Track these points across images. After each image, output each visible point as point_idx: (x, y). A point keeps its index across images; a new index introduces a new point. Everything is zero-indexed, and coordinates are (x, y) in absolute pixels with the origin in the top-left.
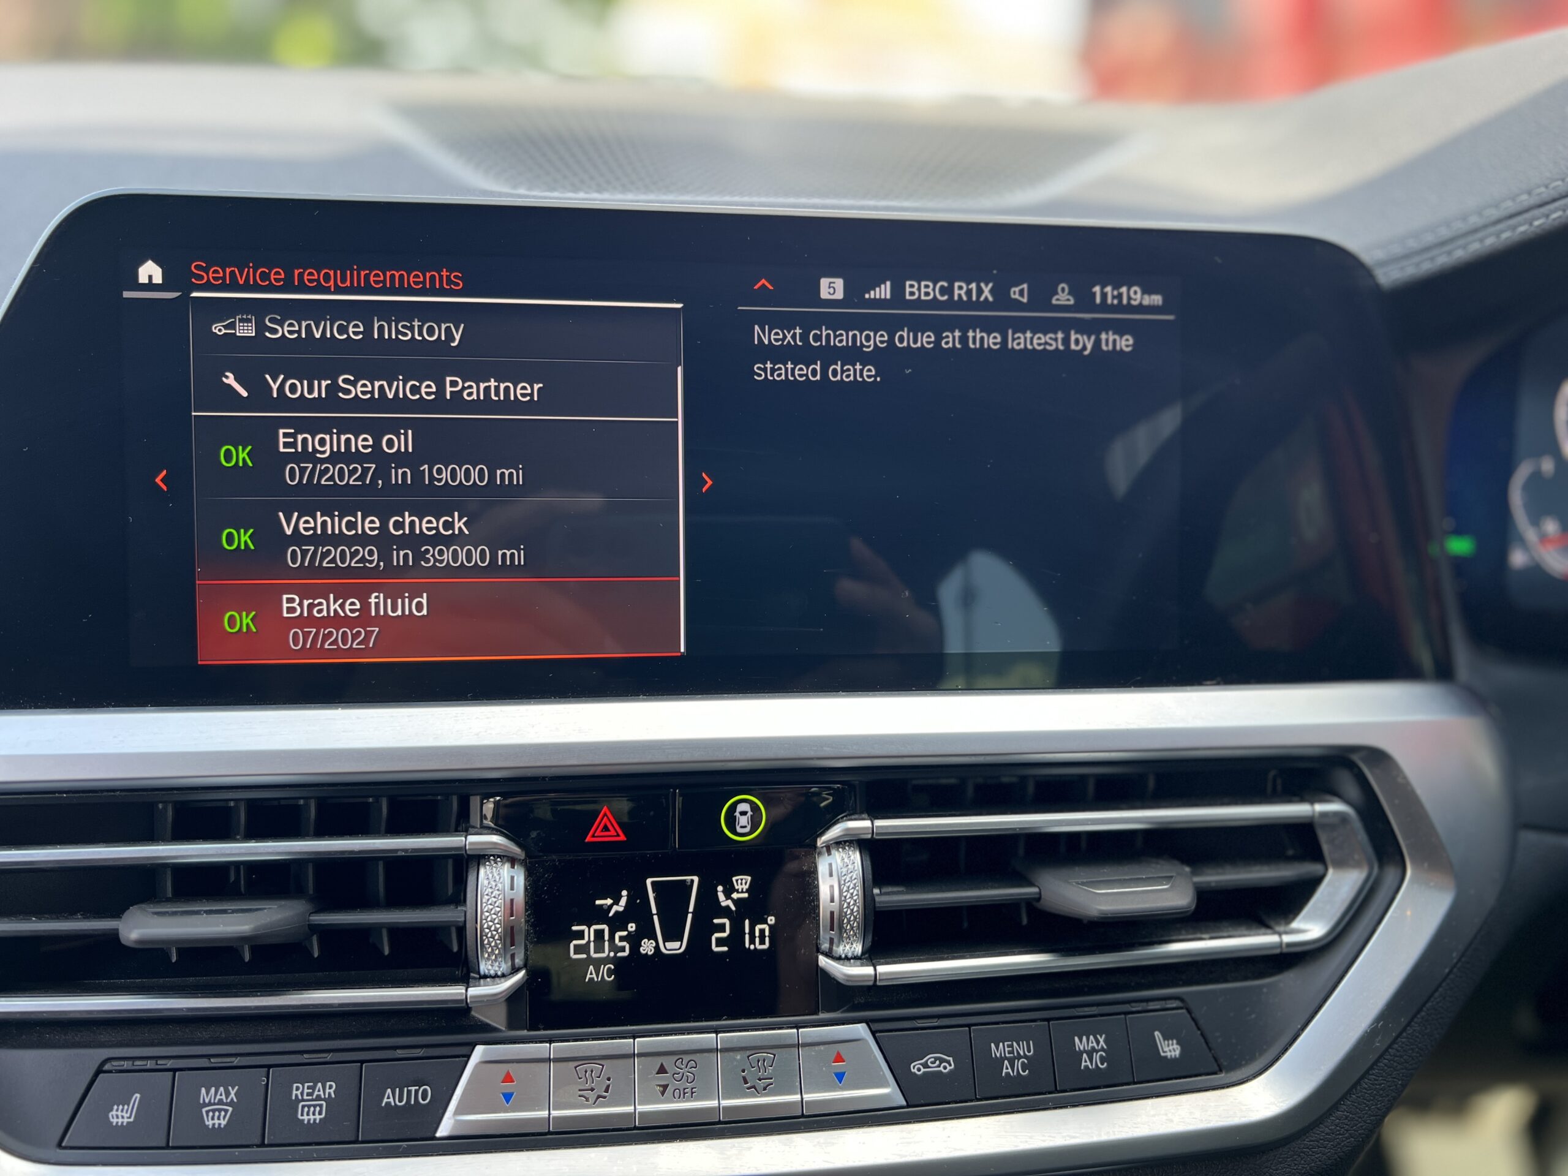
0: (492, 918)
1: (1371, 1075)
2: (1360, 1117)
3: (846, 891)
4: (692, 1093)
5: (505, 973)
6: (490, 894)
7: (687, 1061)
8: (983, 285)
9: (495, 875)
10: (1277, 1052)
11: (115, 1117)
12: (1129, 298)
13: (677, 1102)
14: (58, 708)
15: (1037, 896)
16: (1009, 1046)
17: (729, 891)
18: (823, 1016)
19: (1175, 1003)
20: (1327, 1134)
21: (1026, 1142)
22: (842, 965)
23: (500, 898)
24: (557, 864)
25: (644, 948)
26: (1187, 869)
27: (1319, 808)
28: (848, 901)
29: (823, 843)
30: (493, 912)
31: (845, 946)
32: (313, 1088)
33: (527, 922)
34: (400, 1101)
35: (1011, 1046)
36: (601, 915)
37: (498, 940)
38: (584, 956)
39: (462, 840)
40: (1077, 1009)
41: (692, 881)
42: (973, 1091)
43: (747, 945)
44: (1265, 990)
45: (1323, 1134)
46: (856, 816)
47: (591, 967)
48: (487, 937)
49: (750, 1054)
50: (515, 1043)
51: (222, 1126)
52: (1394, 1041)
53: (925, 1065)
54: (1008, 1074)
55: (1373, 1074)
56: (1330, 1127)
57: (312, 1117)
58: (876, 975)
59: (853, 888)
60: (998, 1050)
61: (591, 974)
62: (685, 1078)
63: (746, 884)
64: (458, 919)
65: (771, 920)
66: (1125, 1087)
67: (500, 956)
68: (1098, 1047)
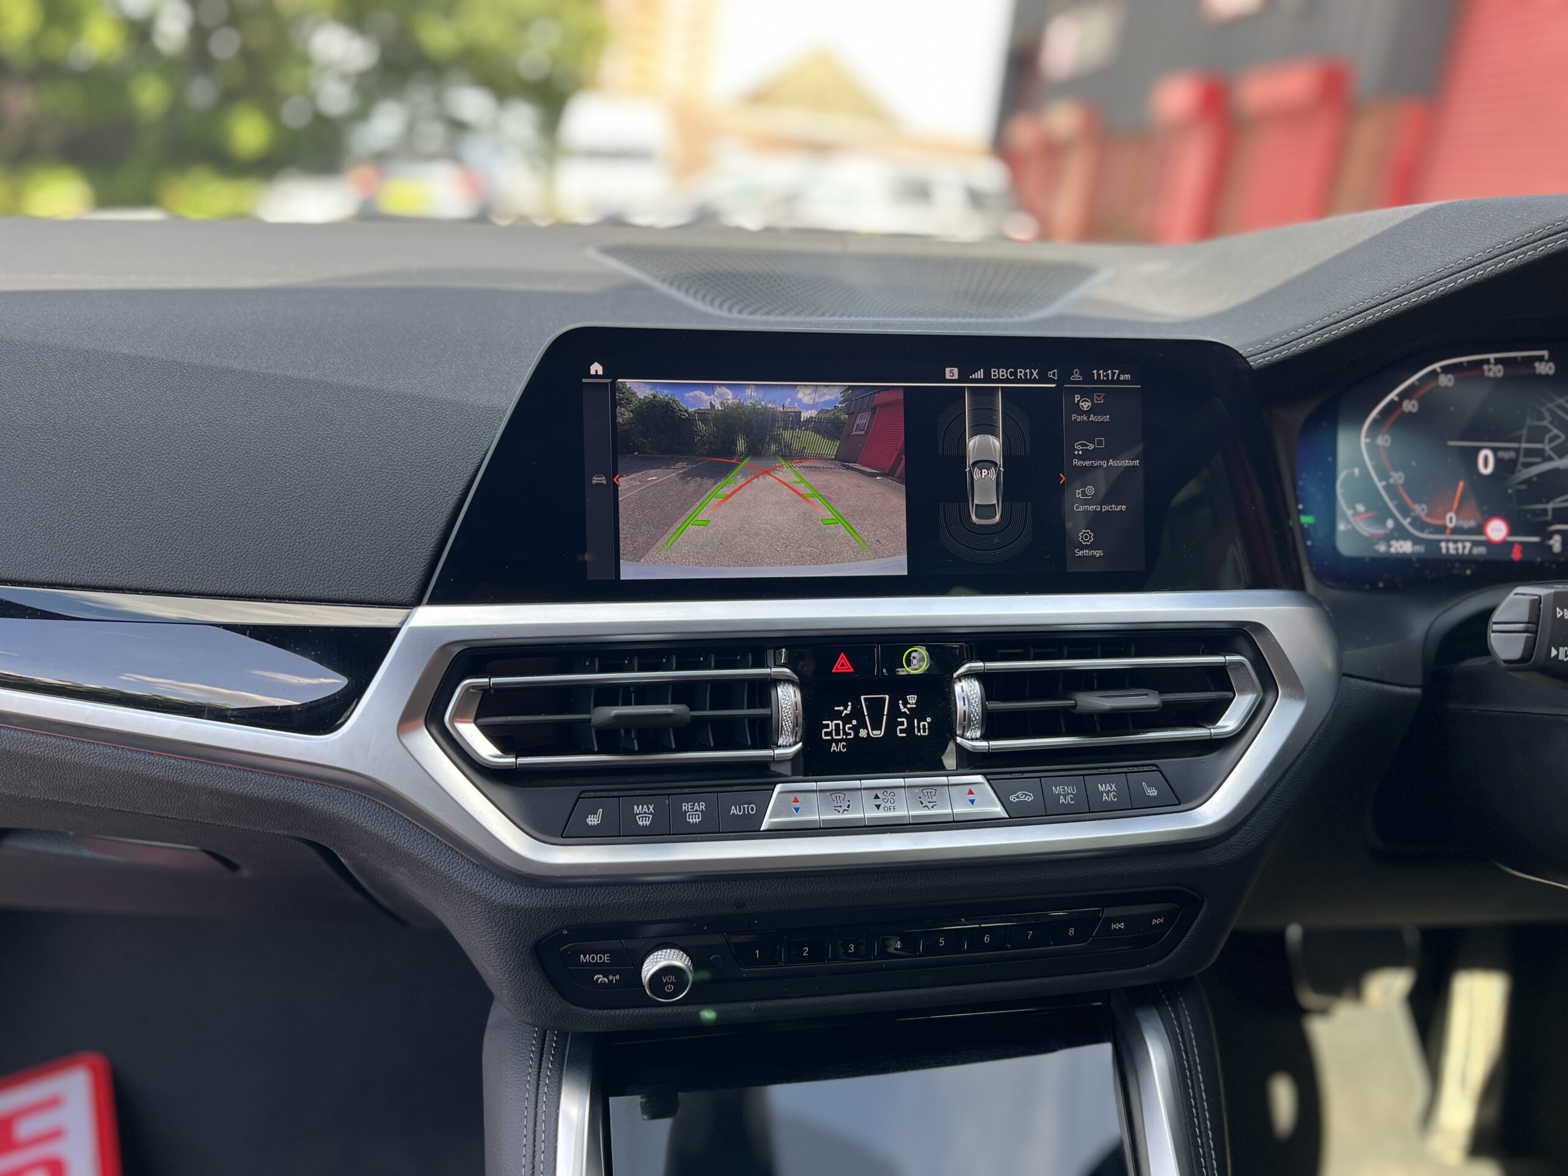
0: (786, 712)
1: (1264, 806)
4: (894, 808)
5: (792, 743)
6: (784, 700)
7: (889, 794)
8: (1033, 370)
9: (786, 690)
10: (1211, 793)
11: (590, 821)
12: (1112, 376)
13: (886, 813)
15: (1074, 705)
16: (1062, 788)
17: (905, 703)
18: (960, 771)
19: (1155, 768)
22: (970, 741)
23: (789, 704)
24: (816, 685)
25: (861, 734)
26: (1156, 692)
27: (1228, 658)
28: (973, 706)
29: (957, 675)
30: (787, 708)
31: (972, 730)
32: (694, 805)
33: (803, 716)
34: (740, 811)
35: (1064, 788)
37: (790, 723)
38: (830, 738)
39: (769, 671)
40: (1099, 770)
41: (886, 698)
42: (1044, 811)
43: (916, 733)
44: (1202, 761)
46: (974, 661)
47: (834, 744)
48: (783, 723)
49: (923, 790)
50: (797, 782)
51: (648, 825)
54: (1063, 803)
57: (694, 820)
58: (989, 747)
59: (975, 700)
60: (1057, 790)
61: (834, 747)
62: (889, 801)
63: (914, 700)
64: (768, 713)
65: (929, 719)
66: (1128, 811)
67: (790, 734)
68: (1112, 789)
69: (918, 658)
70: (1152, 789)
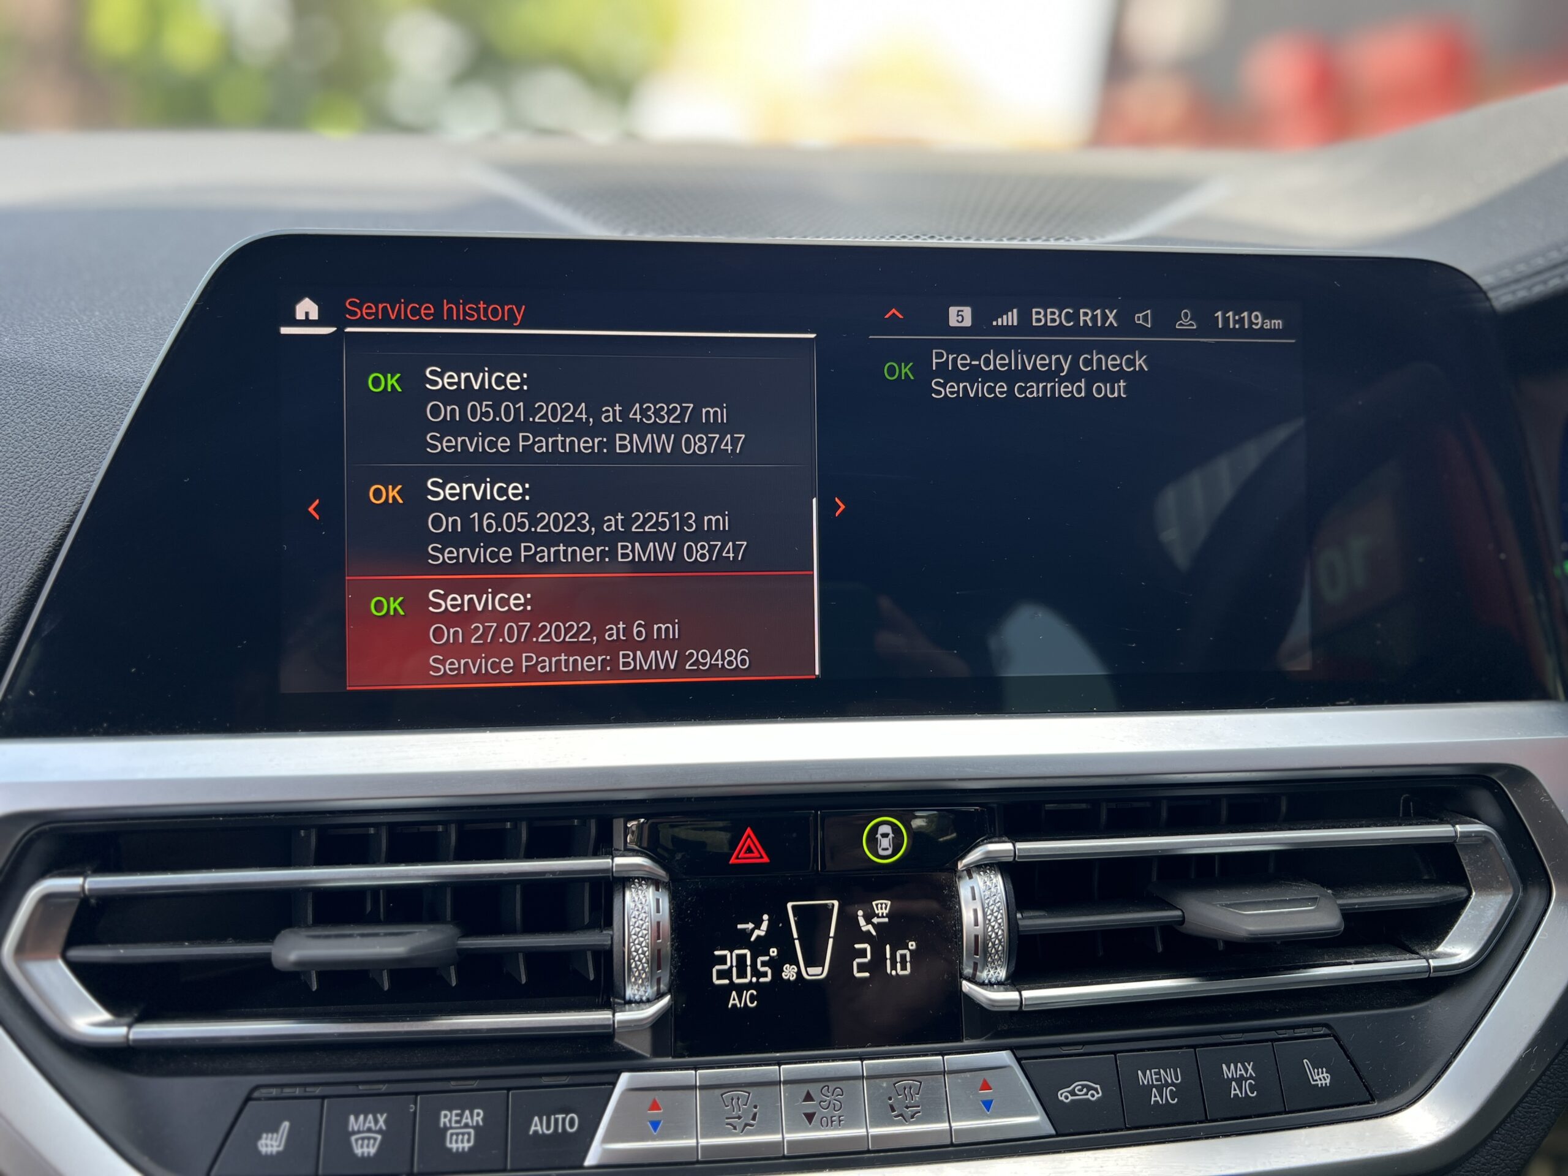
0: (639, 941)
1: (1525, 1103)
3: (990, 914)
4: (840, 1121)
5: (650, 998)
6: (637, 917)
7: (834, 1087)
8: (1107, 311)
9: (641, 897)
10: (1430, 1081)
11: (264, 1146)
12: (1251, 323)
13: (825, 1130)
14: (212, 734)
15: (1181, 919)
16: (1156, 1074)
17: (870, 915)
18: (966, 1043)
19: (1323, 1031)
20: (1483, 1164)
22: (986, 990)
23: (646, 920)
24: (700, 887)
25: (786, 974)
26: (1329, 891)
27: (1459, 828)
28: (993, 924)
29: (964, 866)
30: (640, 935)
31: (989, 971)
32: (461, 1115)
33: (672, 945)
34: (548, 1128)
35: (1158, 1073)
36: (742, 940)
37: (645, 963)
38: (726, 982)
39: (609, 863)
40: (1226, 1035)
41: (833, 905)
42: (1122, 1120)
43: (889, 971)
44: (1414, 1016)
45: (1479, 1164)
46: (997, 839)
47: (734, 993)
48: (635, 961)
49: (896, 1081)
50: (660, 1070)
51: (372, 1154)
52: (1547, 1069)
53: (1073, 1093)
54: (1156, 1102)
55: (1527, 1102)
56: (1486, 1157)
57: (460, 1145)
58: (1021, 1000)
59: (997, 911)
60: (1146, 1078)
61: (734, 1000)
62: (832, 1106)
63: (886, 909)
64: (605, 943)
65: (912, 945)
66: (1277, 1117)
67: (646, 980)
68: (1247, 1075)
69: (891, 835)
70: (1322, 1073)
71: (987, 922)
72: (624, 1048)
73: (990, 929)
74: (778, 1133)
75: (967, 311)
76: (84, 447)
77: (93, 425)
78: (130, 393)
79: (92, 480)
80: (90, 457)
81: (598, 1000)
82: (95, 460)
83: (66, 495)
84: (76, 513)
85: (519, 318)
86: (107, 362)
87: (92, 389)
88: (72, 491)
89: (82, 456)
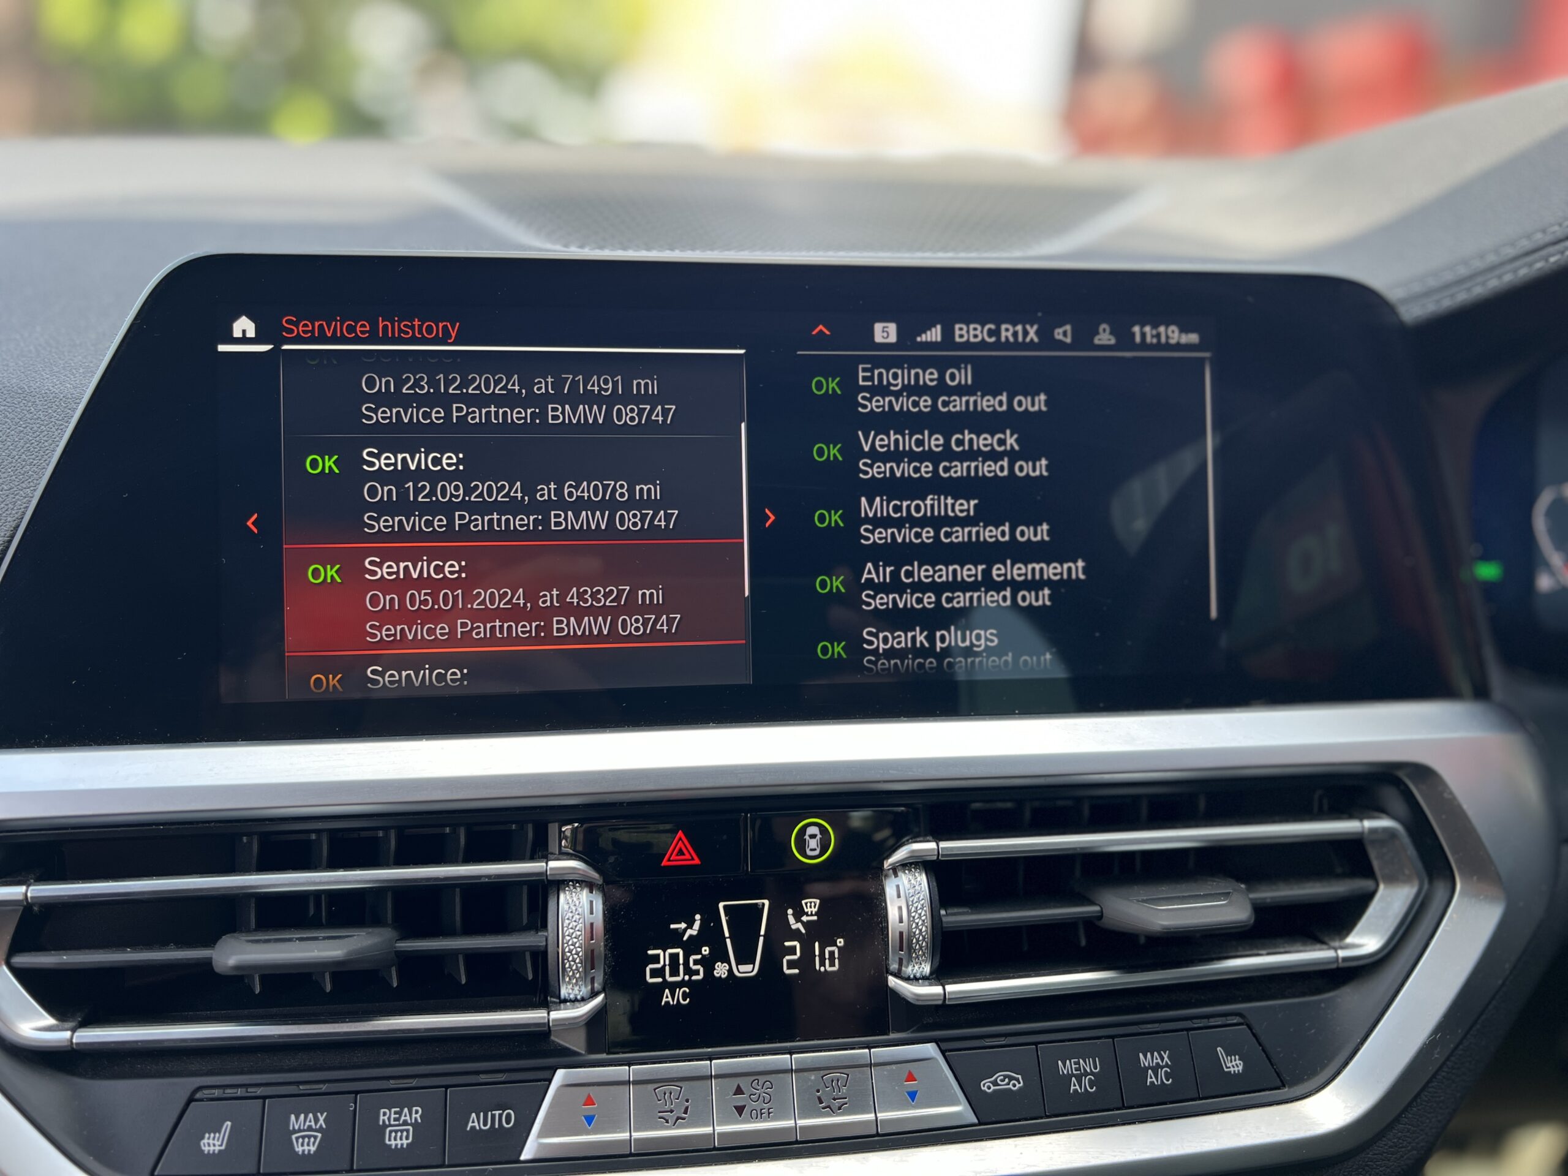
0: (573, 942)
1: (1430, 1087)
2: (1421, 1130)
3: (915, 912)
4: (769, 1113)
5: (585, 997)
6: (571, 918)
7: (764, 1081)
8: (1028, 327)
9: (575, 899)
10: (1339, 1066)
11: (206, 1145)
12: (1167, 337)
13: (754, 1122)
14: (153, 744)
15: (1100, 914)
16: (1075, 1063)
17: (799, 913)
18: (893, 1036)
19: (1235, 1019)
20: (1390, 1147)
21: (1098, 1157)
22: (911, 985)
23: (580, 922)
24: (633, 888)
25: (718, 972)
26: (1243, 886)
27: (1368, 824)
28: (917, 921)
29: (889, 866)
30: (574, 936)
31: (914, 966)
32: (400, 1113)
33: (606, 946)
34: (485, 1125)
35: (1078, 1063)
36: (676, 939)
37: (579, 963)
38: (660, 980)
39: (543, 866)
40: (1140, 1026)
41: (763, 904)
42: (1042, 1108)
43: (817, 968)
44: (1323, 1005)
45: (1386, 1147)
46: (921, 839)
47: (667, 991)
48: (568, 961)
49: (824, 1074)
50: (594, 1066)
51: (312, 1152)
52: (1451, 1055)
53: (995, 1083)
54: (1076, 1091)
55: (1433, 1087)
56: (1393, 1141)
57: (399, 1142)
58: (945, 994)
59: (920, 909)
60: (1066, 1067)
61: (667, 997)
62: (761, 1098)
63: (815, 907)
64: (540, 944)
65: (840, 942)
66: (1191, 1103)
67: (581, 979)
68: (1162, 1062)
69: (819, 836)
70: (1235, 1060)
71: (911, 919)
72: (560, 1045)
73: (914, 926)
74: (709, 1126)
75: (892, 328)
76: (24, 463)
77: (33, 441)
78: (70, 409)
79: (31, 495)
80: (30, 473)
81: (536, 999)
82: (35, 476)
83: (7, 510)
84: (17, 527)
85: (453, 335)
86: (47, 378)
87: (32, 405)
88: (12, 506)
89: (22, 472)
